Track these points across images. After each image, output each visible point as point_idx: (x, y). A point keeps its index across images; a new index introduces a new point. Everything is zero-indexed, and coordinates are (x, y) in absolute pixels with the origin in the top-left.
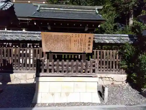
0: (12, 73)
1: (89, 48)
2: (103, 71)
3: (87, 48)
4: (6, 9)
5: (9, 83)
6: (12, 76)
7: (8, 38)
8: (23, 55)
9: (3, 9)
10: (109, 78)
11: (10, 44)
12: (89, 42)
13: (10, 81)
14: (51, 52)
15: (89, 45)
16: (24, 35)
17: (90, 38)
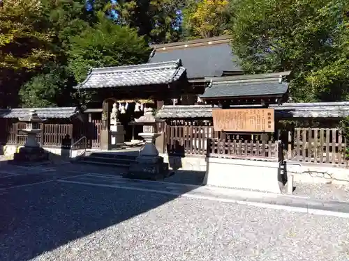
0: (184, 156)
1: (269, 127)
2: (313, 162)
3: (267, 127)
4: (178, 77)
5: (180, 169)
6: (183, 160)
7: (180, 115)
8: (196, 136)
9: (175, 79)
10: (323, 173)
11: (182, 121)
12: (269, 118)
13: (181, 167)
14: (223, 132)
15: (270, 122)
16: (197, 110)
17: (269, 114)
